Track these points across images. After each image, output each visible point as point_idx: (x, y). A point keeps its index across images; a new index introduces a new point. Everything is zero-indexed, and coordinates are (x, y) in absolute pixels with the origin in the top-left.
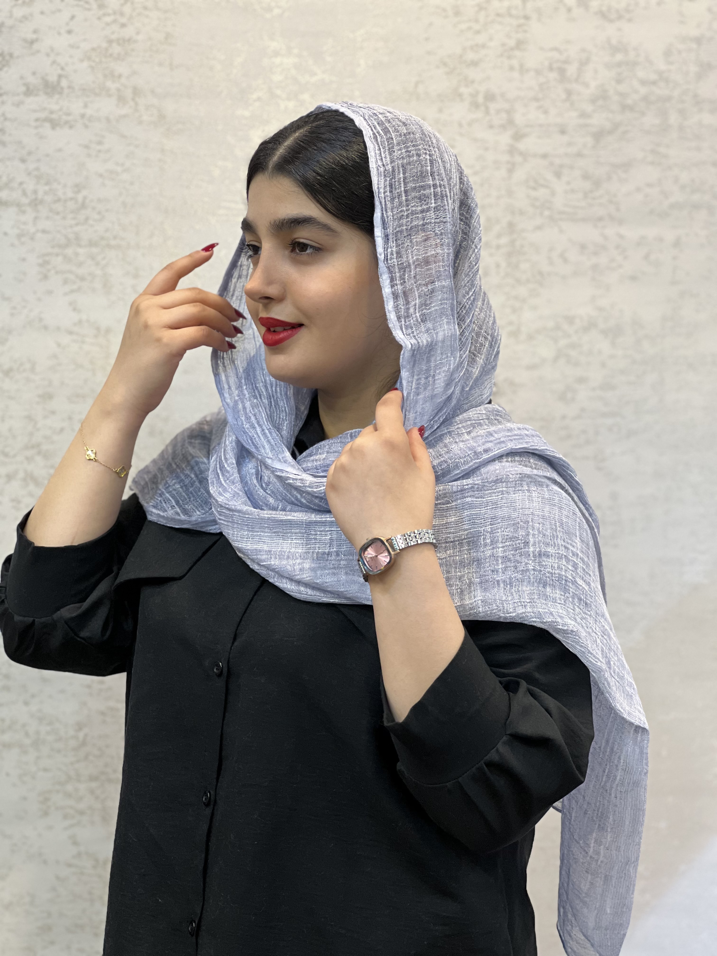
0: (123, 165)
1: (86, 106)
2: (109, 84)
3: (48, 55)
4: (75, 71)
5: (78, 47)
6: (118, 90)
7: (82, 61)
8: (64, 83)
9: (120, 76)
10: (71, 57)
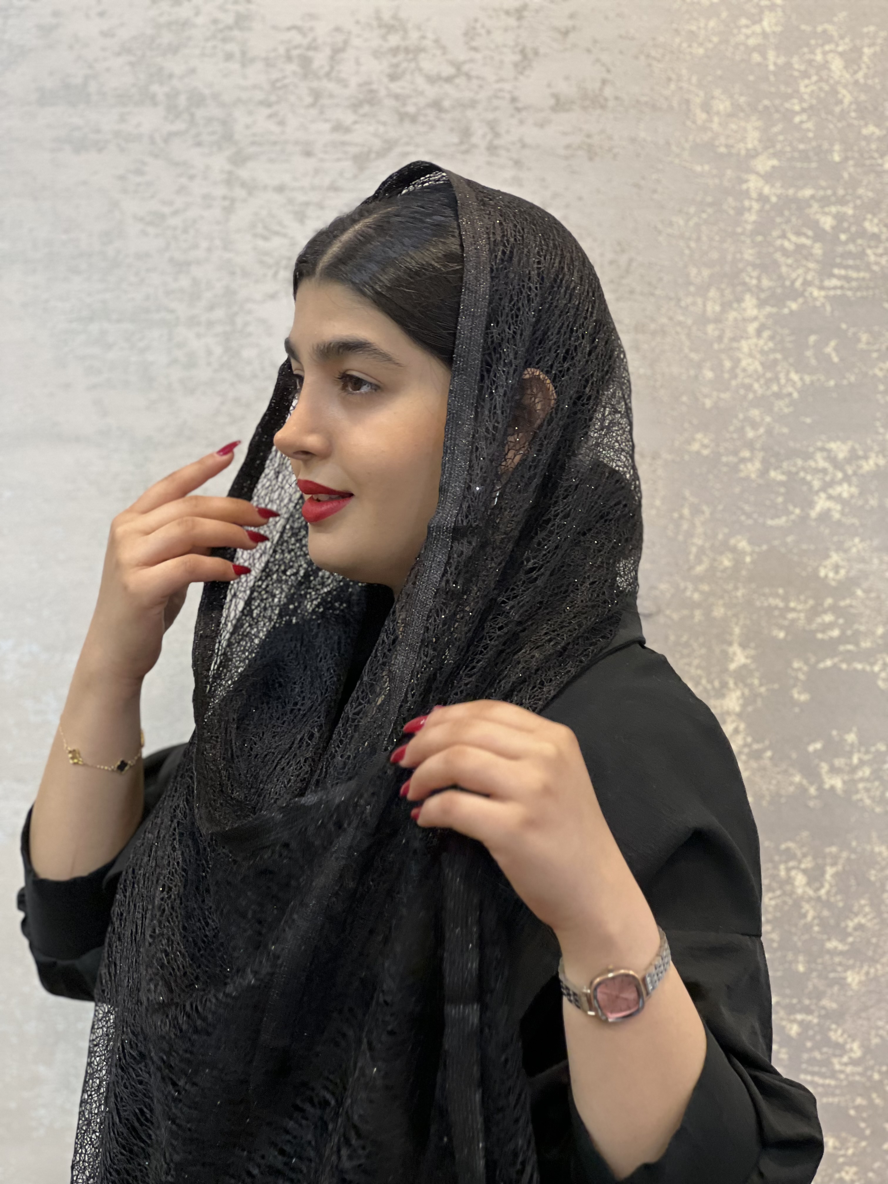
0: (171, 203)
1: (122, 119)
2: (155, 88)
3: (71, 47)
4: (108, 70)
5: (113, 36)
6: (168, 96)
7: (119, 54)
8: (93, 87)
9: (171, 76)
10: (104, 49)
